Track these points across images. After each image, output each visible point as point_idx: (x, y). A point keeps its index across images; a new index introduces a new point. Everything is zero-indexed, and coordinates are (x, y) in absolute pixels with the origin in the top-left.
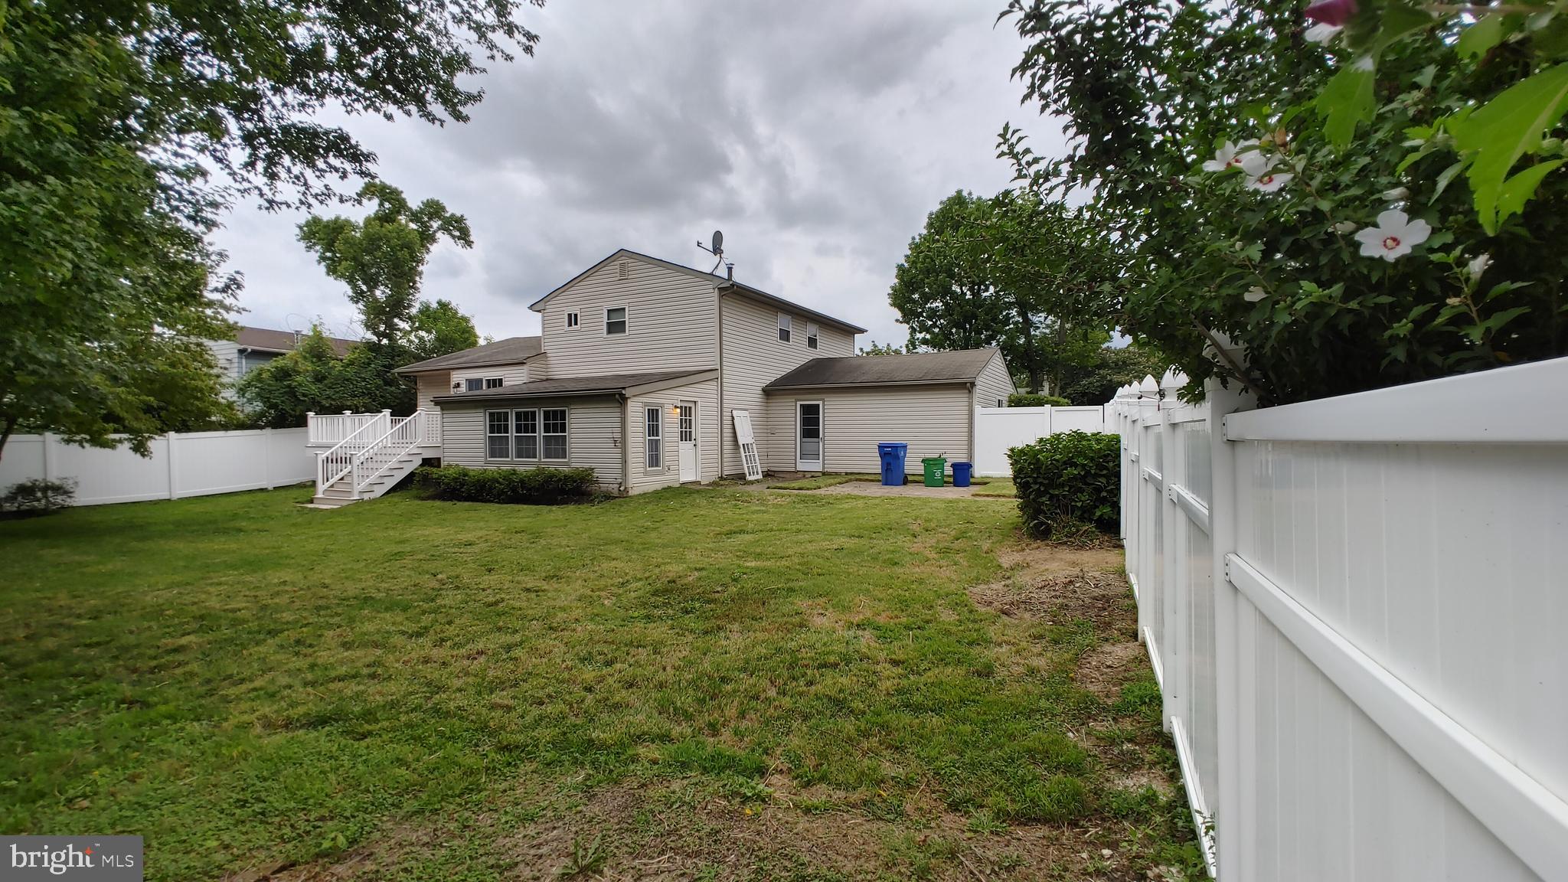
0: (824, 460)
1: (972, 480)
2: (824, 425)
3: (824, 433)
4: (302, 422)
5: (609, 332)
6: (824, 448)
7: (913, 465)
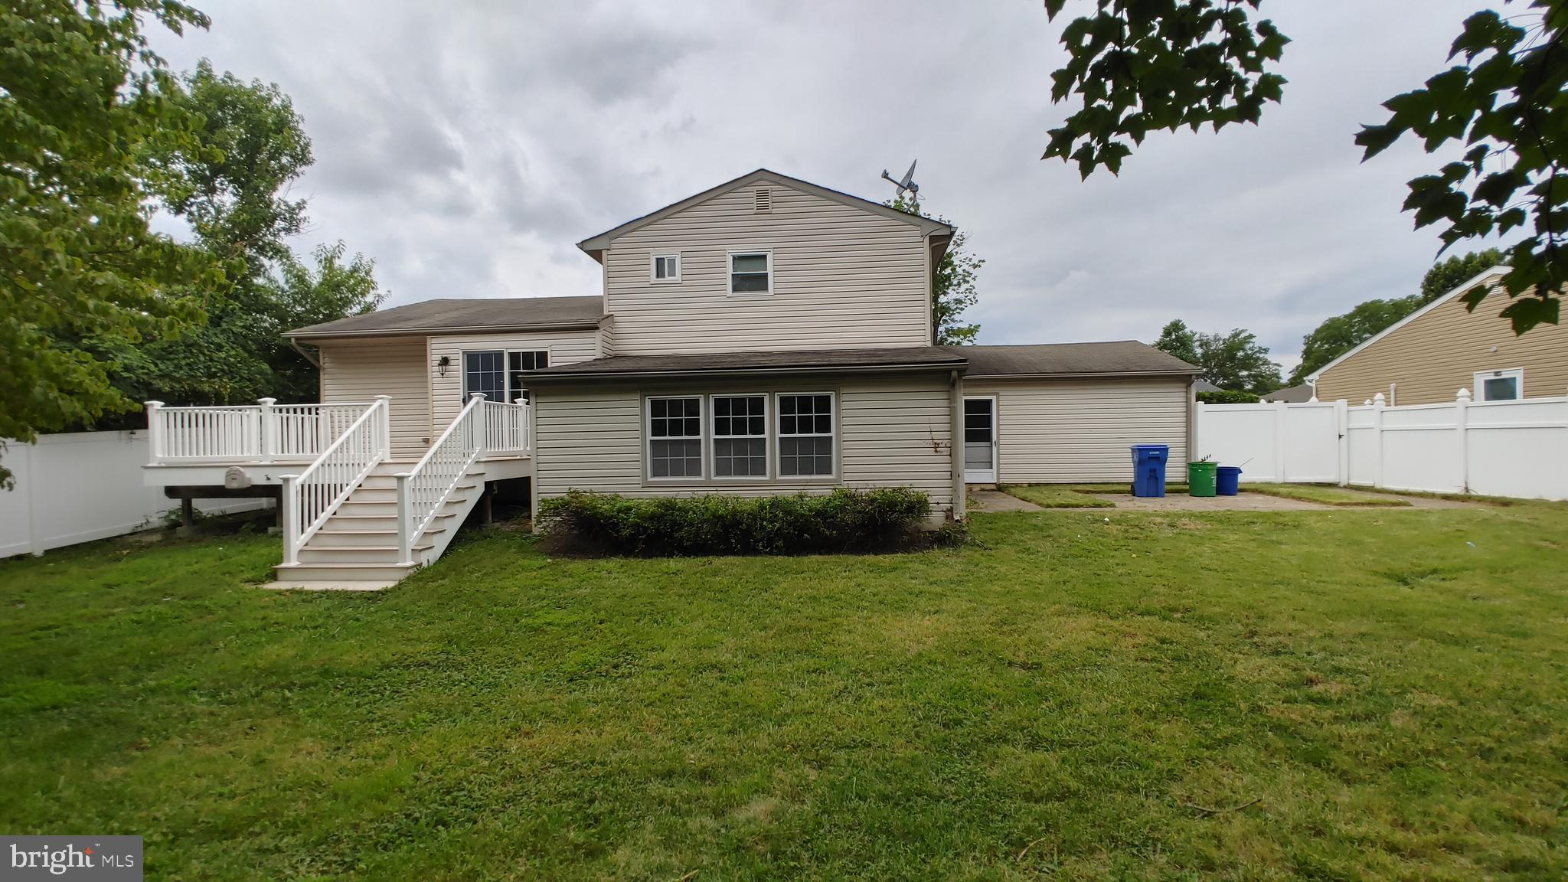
0: (998, 468)
1: (1239, 487)
2: (998, 425)
3: (998, 435)
4: (138, 421)
5: (735, 289)
6: (998, 454)
7: (1174, 471)
